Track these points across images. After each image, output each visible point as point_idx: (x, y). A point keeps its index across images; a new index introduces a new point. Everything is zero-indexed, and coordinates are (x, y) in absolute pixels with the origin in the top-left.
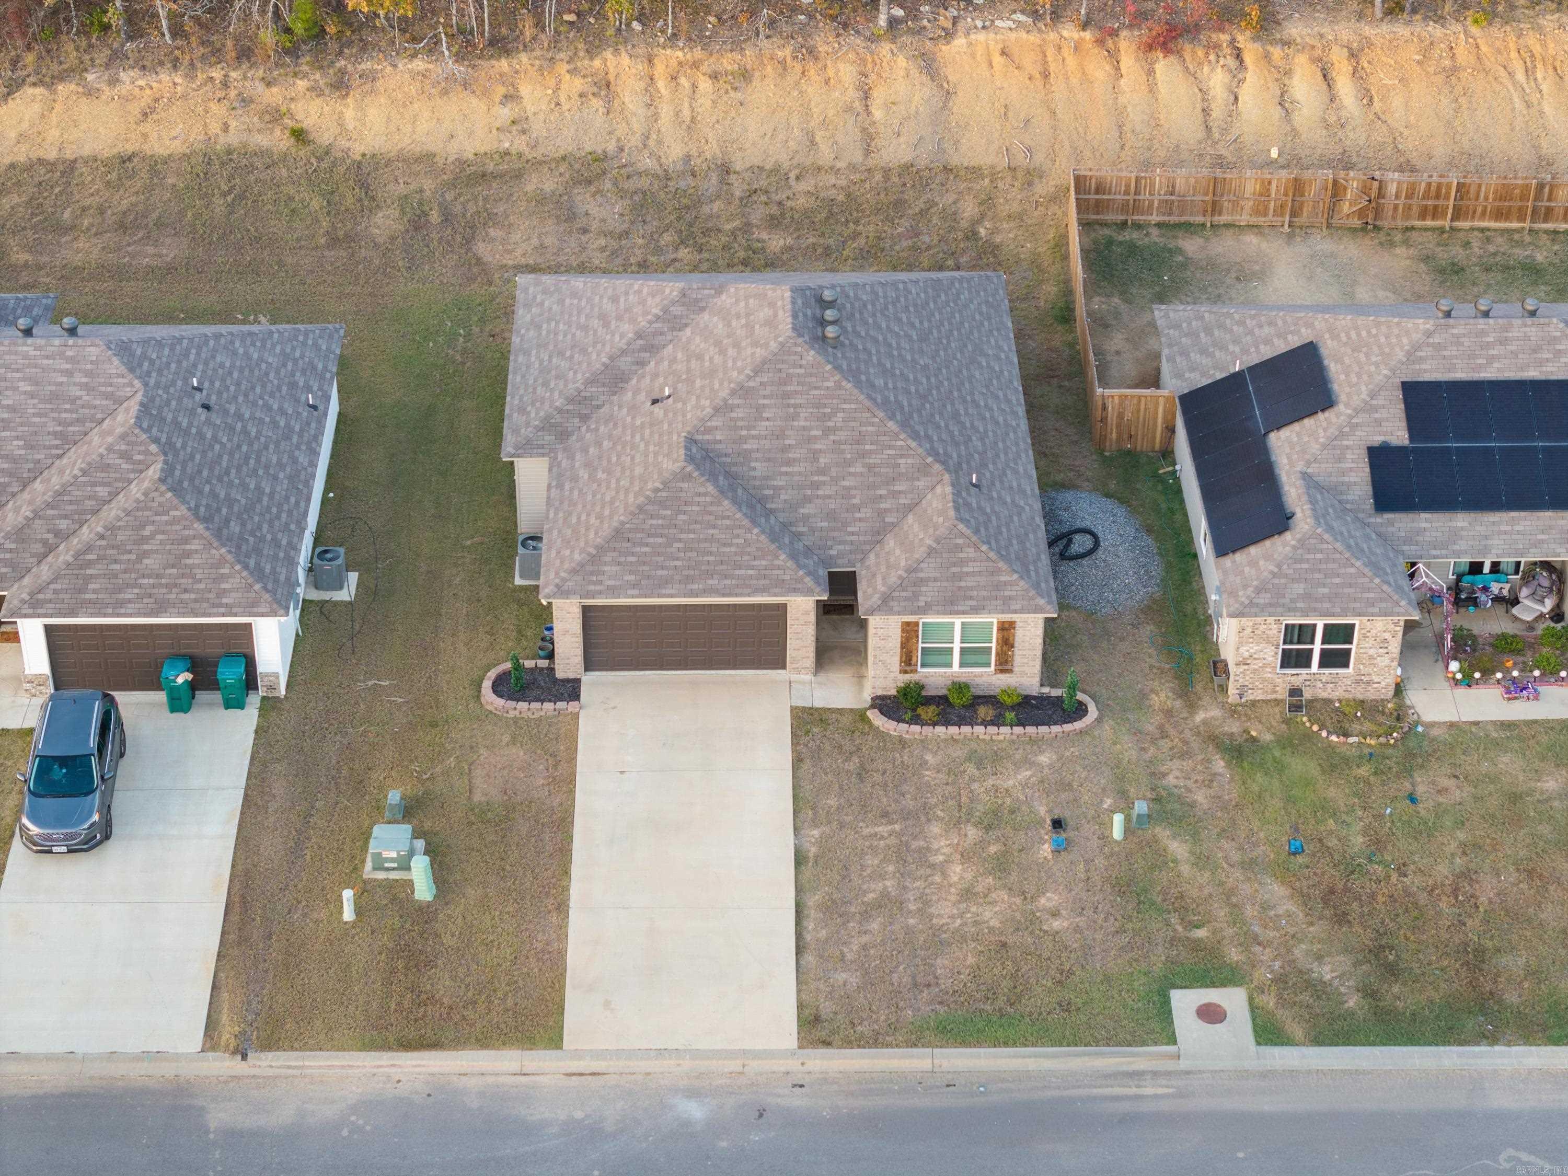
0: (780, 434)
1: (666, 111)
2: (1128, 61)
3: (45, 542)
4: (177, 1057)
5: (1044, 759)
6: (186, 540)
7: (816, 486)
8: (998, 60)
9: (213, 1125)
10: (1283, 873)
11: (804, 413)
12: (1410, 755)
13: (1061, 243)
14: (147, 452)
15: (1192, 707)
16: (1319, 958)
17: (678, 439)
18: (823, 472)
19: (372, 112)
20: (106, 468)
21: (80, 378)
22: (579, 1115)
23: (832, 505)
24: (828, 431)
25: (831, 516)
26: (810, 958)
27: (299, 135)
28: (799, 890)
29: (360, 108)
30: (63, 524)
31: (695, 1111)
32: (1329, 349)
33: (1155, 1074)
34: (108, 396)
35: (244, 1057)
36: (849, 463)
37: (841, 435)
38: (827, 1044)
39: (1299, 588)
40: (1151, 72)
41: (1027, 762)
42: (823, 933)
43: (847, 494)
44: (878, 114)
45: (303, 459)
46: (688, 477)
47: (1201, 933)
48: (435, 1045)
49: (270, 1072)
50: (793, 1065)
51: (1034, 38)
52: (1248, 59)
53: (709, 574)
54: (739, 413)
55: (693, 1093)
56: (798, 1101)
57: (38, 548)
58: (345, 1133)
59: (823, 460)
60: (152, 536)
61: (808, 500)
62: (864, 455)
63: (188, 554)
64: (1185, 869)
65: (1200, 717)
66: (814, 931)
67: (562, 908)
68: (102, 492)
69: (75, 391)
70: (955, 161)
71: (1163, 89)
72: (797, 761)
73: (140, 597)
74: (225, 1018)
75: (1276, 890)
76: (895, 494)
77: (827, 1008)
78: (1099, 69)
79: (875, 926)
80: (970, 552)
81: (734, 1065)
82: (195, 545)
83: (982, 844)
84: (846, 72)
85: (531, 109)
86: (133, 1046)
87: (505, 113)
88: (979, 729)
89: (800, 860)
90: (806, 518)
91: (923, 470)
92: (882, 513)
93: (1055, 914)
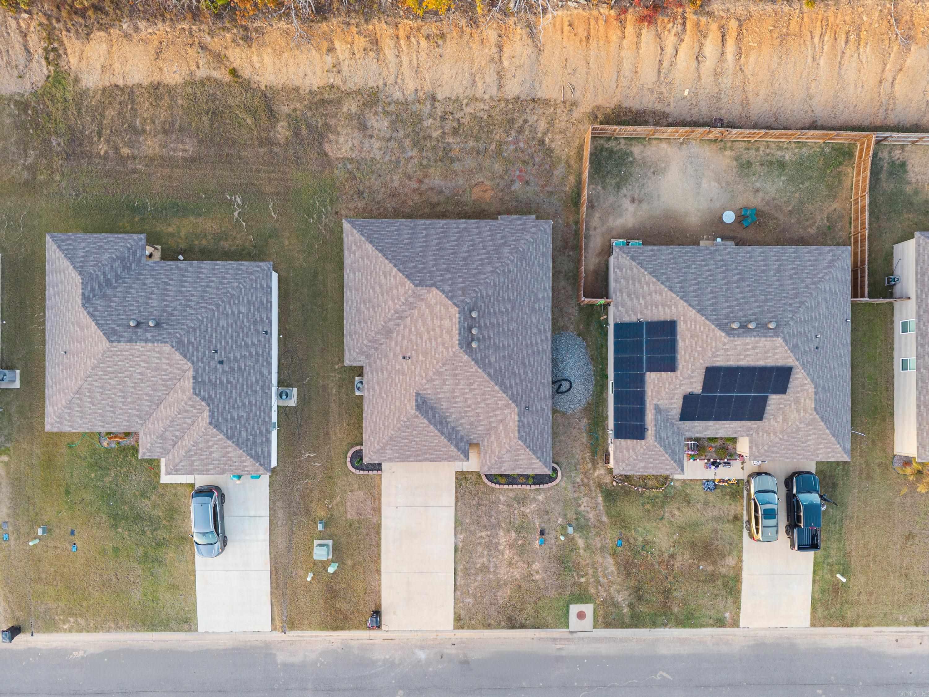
0: (453, 391)
1: (405, 60)
2: (630, 29)
3: (173, 440)
4: (265, 633)
5: (540, 498)
6: (226, 447)
7: (466, 412)
8: (566, 28)
9: (279, 662)
10: (614, 555)
11: (462, 382)
12: (666, 496)
13: (581, 148)
14: (201, 405)
15: (595, 468)
16: (619, 592)
17: (412, 392)
18: (469, 407)
19: (266, 58)
20: (187, 411)
21: (164, 361)
22: (388, 657)
23: (472, 419)
24: (472, 390)
25: (471, 424)
26: (458, 593)
27: (234, 72)
28: (455, 563)
29: (259, 55)
30: (177, 433)
31: (422, 655)
32: (681, 328)
33: (561, 639)
34: (179, 369)
35: (285, 633)
36: (479, 403)
37: (477, 392)
38: (462, 628)
39: (642, 464)
40: (639, 35)
41: (535, 500)
42: (463, 582)
43: (478, 415)
44: (506, 63)
45: (265, 372)
46: (416, 417)
47: (583, 580)
48: (342, 629)
49: (293, 639)
50: (451, 635)
51: (586, 14)
52: (689, 26)
53: (425, 453)
54: (437, 382)
55: (422, 648)
56: (452, 651)
57: (171, 442)
58: (319, 665)
59: (469, 402)
60: (213, 445)
61: (462, 417)
62: (485, 400)
63: (228, 452)
64: (581, 551)
65: (597, 473)
66: (460, 582)
67: (379, 571)
68: (189, 421)
69: (165, 367)
70: (539, 95)
71: (643, 47)
72: (457, 501)
73: (215, 468)
74: (277, 618)
75: (610, 560)
76: (496, 415)
77: (463, 613)
78: (614, 35)
79: (479, 578)
80: (522, 452)
81: (433, 635)
82: (230, 449)
83: (516, 541)
84: (492, 35)
85: (341, 57)
86: (250, 629)
87: (329, 60)
88: (519, 486)
89: (456, 550)
90: (462, 424)
91: (507, 406)
92: (490, 423)
93: (537, 572)
